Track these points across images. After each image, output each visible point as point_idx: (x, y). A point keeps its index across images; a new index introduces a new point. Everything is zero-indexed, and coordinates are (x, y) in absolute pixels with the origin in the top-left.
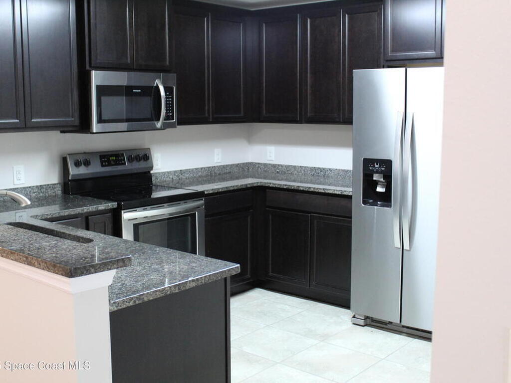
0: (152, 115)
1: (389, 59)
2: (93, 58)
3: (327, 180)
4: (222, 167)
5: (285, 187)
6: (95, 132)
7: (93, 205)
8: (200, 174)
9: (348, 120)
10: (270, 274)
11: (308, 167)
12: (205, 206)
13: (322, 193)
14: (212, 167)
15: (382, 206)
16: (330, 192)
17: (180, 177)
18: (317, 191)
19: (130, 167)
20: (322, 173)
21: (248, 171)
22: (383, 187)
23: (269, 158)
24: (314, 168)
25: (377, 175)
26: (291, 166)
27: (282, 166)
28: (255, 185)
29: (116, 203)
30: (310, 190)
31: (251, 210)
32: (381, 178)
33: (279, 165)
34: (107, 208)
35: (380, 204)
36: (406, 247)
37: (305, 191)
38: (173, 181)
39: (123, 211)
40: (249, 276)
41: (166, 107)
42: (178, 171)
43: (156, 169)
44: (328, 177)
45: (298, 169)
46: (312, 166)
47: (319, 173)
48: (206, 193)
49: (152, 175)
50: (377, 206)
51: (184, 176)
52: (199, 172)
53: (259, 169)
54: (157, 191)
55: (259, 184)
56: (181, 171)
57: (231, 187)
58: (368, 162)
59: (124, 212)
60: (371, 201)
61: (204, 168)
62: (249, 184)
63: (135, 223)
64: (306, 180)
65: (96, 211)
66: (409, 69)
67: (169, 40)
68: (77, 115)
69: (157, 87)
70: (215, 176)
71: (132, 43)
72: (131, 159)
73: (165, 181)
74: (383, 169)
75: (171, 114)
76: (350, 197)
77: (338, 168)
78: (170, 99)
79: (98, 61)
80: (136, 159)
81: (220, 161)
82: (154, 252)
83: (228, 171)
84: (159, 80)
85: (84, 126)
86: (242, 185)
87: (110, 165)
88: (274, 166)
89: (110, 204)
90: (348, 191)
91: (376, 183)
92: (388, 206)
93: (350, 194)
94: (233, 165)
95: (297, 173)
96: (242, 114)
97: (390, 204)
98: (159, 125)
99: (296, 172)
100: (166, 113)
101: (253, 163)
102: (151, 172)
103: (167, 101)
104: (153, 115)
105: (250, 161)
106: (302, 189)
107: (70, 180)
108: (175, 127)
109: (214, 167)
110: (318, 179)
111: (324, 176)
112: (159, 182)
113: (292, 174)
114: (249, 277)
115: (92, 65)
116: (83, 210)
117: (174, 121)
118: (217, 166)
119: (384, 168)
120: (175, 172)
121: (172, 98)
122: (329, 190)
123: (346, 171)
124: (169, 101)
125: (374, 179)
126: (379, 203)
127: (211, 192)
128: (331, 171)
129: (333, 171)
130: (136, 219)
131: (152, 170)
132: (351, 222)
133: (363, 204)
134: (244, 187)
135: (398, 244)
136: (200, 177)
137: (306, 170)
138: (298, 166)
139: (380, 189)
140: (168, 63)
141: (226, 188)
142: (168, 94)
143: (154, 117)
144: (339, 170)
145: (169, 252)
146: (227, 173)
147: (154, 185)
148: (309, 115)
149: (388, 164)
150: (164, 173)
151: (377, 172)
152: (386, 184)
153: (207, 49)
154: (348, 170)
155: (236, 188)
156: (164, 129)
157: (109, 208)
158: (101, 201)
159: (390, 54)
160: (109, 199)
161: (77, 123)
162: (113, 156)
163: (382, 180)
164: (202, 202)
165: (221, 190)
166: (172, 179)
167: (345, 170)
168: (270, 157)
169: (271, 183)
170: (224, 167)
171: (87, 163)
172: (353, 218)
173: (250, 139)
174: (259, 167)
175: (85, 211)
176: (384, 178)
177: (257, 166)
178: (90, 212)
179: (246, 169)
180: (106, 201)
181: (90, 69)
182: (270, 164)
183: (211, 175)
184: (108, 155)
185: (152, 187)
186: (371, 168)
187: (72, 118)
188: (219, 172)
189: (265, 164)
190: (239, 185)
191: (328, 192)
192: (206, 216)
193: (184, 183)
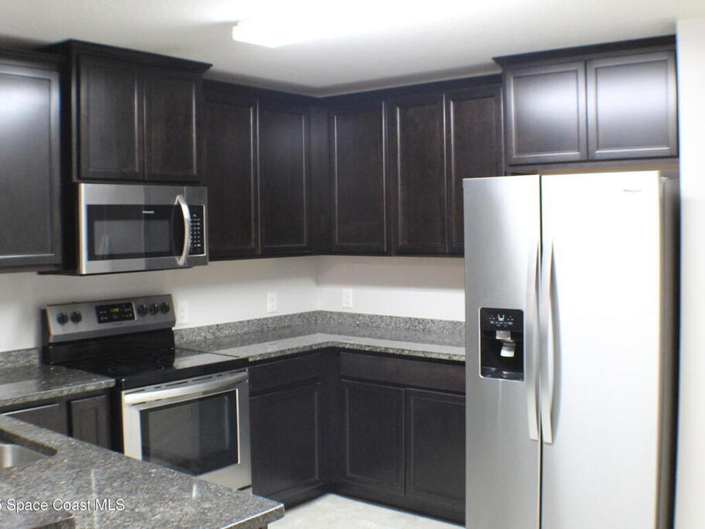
0: (171, 247)
1: (513, 163)
2: (83, 165)
3: (428, 337)
4: (277, 319)
5: (367, 349)
6: (84, 272)
7: (79, 384)
8: (246, 329)
9: (457, 251)
10: (349, 474)
11: (400, 318)
12: (250, 380)
13: (421, 357)
14: (264, 319)
15: (509, 378)
16: (433, 356)
17: (216, 337)
18: (414, 354)
19: (141, 323)
20: (421, 326)
21: (316, 324)
22: (510, 350)
23: (345, 305)
24: (410, 318)
25: (501, 332)
26: (377, 316)
27: (363, 316)
28: (323, 346)
29: (113, 380)
30: (404, 354)
31: (319, 383)
32: (508, 337)
33: (359, 315)
34: (98, 388)
35: (507, 375)
36: (547, 438)
37: (397, 355)
38: (205, 341)
39: (123, 392)
40: (316, 477)
41: (193, 235)
42: (213, 326)
43: (180, 324)
44: (429, 331)
45: (387, 319)
46: (406, 316)
47: (416, 326)
48: (250, 360)
49: (175, 333)
50: (502, 378)
51: (222, 333)
52: (245, 326)
53: (332, 322)
54: (182, 356)
55: (329, 345)
56: (217, 325)
57: (289, 350)
58: (488, 313)
59: (126, 394)
60: (493, 369)
61: (252, 321)
62: (316, 345)
63: (142, 409)
64: (398, 336)
65: (82, 393)
66: (543, 177)
67: (198, 139)
68: (58, 247)
69: (179, 207)
70: (268, 332)
71: (141, 143)
72: (142, 311)
73: (195, 341)
74: (510, 323)
75: (199, 245)
76: (462, 364)
77: (444, 318)
78: (198, 224)
79: (91, 170)
80: (151, 310)
81: (275, 310)
82: (146, 477)
83: (286, 325)
84: (181, 196)
85: (69, 265)
86: (306, 347)
87: (111, 320)
88: (353, 316)
89: (103, 382)
90: (459, 353)
91: (500, 344)
92: (517, 378)
93: (463, 359)
94: (294, 315)
95: (385, 327)
96: (305, 244)
97: (521, 374)
98: (181, 261)
99: (384, 325)
100: (193, 244)
101: (322, 312)
102: (173, 329)
103: (192, 226)
104: (173, 247)
105: (319, 308)
106: (391, 351)
107: (50, 344)
108: (206, 264)
109: (267, 318)
110: (416, 335)
111: (424, 330)
112: (185, 342)
113: (378, 327)
114: (318, 479)
115: (83, 176)
116: (62, 392)
117: (205, 255)
118: (271, 318)
119: (510, 321)
120: (209, 327)
121: (202, 222)
122: (431, 353)
123: (455, 324)
124: (197, 226)
125: (497, 338)
126: (504, 372)
127: (258, 358)
128: (434, 323)
129: (436, 323)
130: (144, 403)
131: (174, 326)
132: (464, 400)
133: (482, 374)
134: (307, 349)
135: (534, 435)
136: (245, 334)
137: (397, 322)
138: (386, 316)
139: (506, 353)
140: (195, 172)
141: (282, 351)
142: (195, 216)
143: (174, 251)
144: (445, 322)
145: (170, 476)
146: (285, 327)
147: (178, 348)
148: (400, 243)
149: (517, 316)
150: (192, 330)
151: (502, 328)
152: (514, 345)
153: (254, 152)
154: (457, 322)
155: (295, 351)
156: (189, 267)
157: (102, 387)
158: (93, 375)
159: (514, 156)
160: (105, 373)
161: (59, 260)
162: (116, 308)
163: (509, 339)
164: (245, 374)
165: (273, 355)
166: (205, 337)
167: (453, 322)
168: (348, 303)
169: (346, 344)
170: (281, 318)
171: (76, 318)
172: (467, 393)
173: (319, 278)
174: (331, 317)
175: (65, 393)
176: (513, 336)
177: (329, 315)
178: (72, 395)
179: (312, 321)
180: (99, 376)
181: (78, 181)
182: (346, 313)
183: (262, 331)
184: (107, 306)
185: (174, 350)
186: (492, 322)
187: (52, 253)
188: (273, 326)
189: (340, 313)
190: (301, 346)
191: (429, 356)
192: (251, 394)
193: (222, 344)
